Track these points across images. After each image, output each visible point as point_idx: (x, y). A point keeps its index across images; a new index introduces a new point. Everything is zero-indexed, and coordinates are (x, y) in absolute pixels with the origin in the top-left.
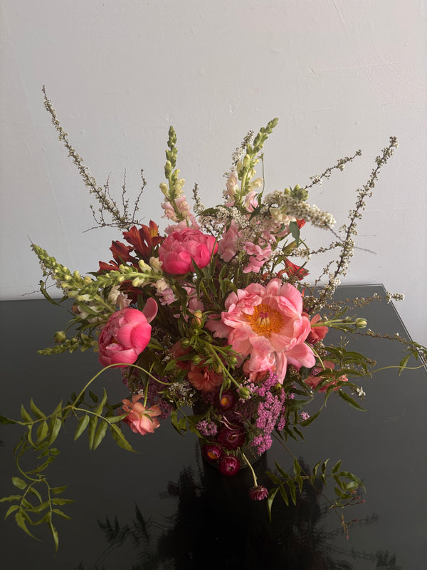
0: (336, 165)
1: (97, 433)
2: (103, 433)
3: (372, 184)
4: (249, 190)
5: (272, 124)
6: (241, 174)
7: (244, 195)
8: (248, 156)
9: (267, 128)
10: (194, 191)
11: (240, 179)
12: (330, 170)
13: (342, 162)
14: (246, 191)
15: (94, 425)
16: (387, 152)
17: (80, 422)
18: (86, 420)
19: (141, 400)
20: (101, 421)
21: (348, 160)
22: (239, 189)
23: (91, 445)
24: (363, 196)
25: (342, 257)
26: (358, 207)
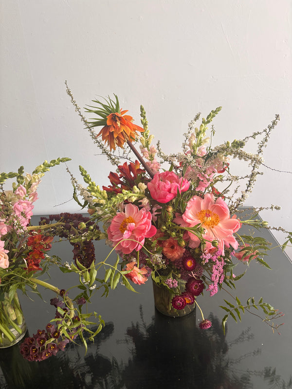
0: (252, 135)
1: (114, 280)
2: (118, 281)
3: (266, 140)
4: (202, 144)
5: (218, 109)
6: (198, 134)
7: (198, 146)
8: (203, 124)
9: (215, 111)
10: (157, 145)
11: (196, 138)
12: (248, 138)
13: (255, 134)
14: (200, 144)
15: (113, 275)
16: (274, 122)
17: (107, 273)
18: (110, 271)
19: (136, 265)
20: (117, 273)
21: (259, 133)
22: (196, 143)
23: (112, 287)
24: (261, 146)
25: (250, 181)
26: (259, 153)
